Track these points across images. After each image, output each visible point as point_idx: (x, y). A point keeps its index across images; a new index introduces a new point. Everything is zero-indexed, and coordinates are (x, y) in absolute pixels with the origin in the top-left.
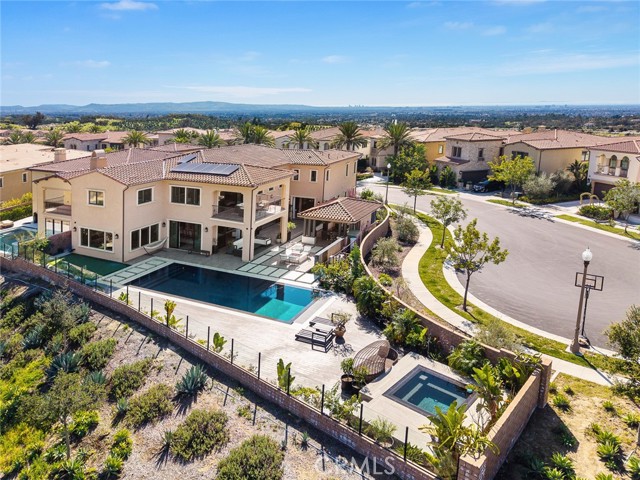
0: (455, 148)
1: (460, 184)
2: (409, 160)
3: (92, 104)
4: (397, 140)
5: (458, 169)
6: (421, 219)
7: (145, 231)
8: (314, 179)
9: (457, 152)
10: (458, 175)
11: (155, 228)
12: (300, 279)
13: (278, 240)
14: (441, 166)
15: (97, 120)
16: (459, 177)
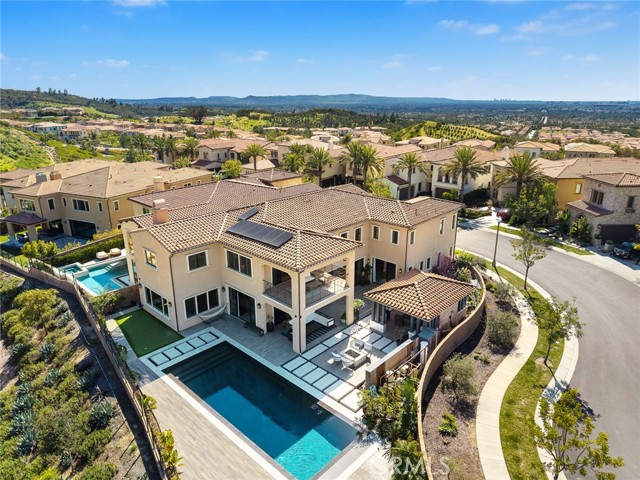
0: (595, 193)
1: (597, 242)
2: (532, 204)
3: (250, 97)
4: (521, 175)
5: (596, 221)
6: (532, 299)
7: (202, 298)
8: (395, 240)
9: (597, 197)
10: (595, 228)
11: (213, 294)
12: (344, 400)
13: (343, 321)
14: (575, 214)
15: (251, 114)
16: (596, 231)
